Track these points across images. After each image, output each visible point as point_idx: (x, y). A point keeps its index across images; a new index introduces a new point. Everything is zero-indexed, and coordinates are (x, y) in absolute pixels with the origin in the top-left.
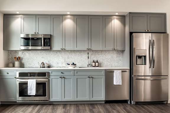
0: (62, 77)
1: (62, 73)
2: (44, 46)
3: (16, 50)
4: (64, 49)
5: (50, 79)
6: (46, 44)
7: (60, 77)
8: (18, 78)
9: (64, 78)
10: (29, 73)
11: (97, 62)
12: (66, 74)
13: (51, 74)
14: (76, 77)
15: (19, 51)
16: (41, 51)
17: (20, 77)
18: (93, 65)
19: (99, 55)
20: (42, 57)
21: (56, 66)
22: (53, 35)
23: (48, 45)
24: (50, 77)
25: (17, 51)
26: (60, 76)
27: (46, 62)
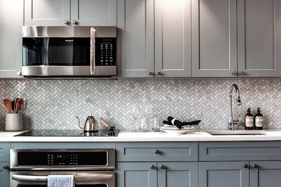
0: (160, 165)
1: (158, 152)
2: (98, 63)
3: (9, 79)
4: (159, 74)
5: (121, 173)
6: (104, 59)
7: (153, 168)
8: (14, 170)
9: (164, 171)
10: (50, 153)
11: (259, 114)
12: (171, 155)
13: (122, 157)
14: (204, 167)
15: (17, 79)
16: (84, 82)
17: (20, 167)
18: (248, 125)
19: (262, 91)
20: (88, 100)
21: (129, 127)
22: (123, 29)
23: (109, 59)
24: (121, 165)
25: (13, 79)
26: (151, 165)
27: (99, 113)
